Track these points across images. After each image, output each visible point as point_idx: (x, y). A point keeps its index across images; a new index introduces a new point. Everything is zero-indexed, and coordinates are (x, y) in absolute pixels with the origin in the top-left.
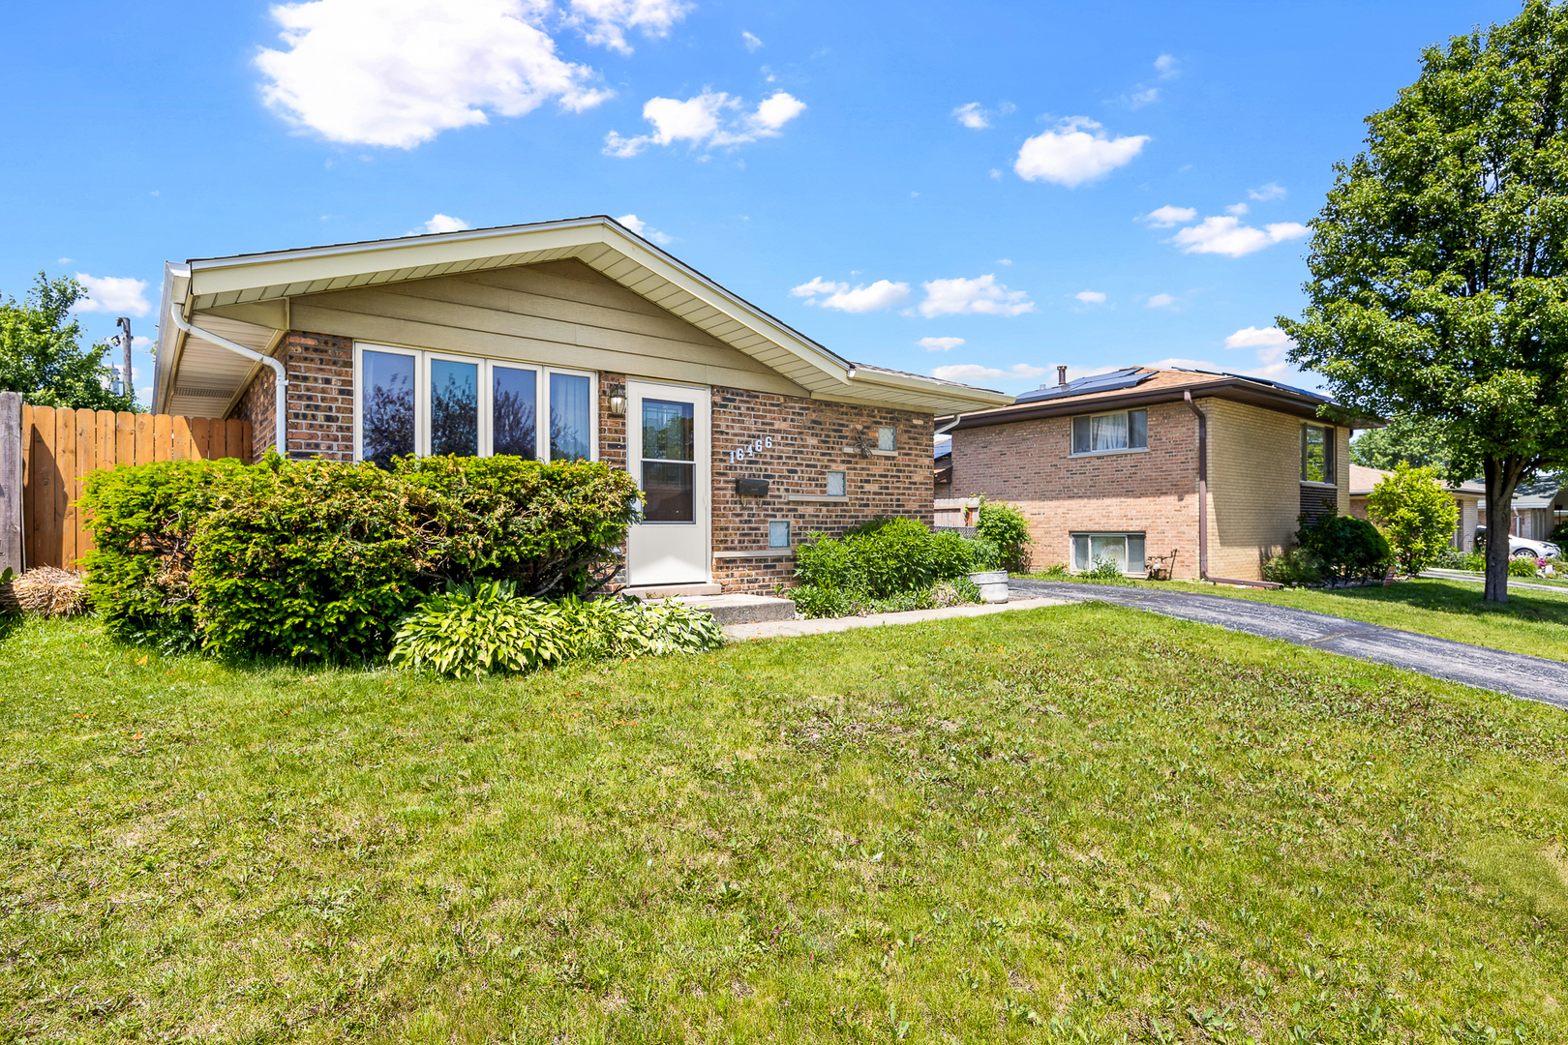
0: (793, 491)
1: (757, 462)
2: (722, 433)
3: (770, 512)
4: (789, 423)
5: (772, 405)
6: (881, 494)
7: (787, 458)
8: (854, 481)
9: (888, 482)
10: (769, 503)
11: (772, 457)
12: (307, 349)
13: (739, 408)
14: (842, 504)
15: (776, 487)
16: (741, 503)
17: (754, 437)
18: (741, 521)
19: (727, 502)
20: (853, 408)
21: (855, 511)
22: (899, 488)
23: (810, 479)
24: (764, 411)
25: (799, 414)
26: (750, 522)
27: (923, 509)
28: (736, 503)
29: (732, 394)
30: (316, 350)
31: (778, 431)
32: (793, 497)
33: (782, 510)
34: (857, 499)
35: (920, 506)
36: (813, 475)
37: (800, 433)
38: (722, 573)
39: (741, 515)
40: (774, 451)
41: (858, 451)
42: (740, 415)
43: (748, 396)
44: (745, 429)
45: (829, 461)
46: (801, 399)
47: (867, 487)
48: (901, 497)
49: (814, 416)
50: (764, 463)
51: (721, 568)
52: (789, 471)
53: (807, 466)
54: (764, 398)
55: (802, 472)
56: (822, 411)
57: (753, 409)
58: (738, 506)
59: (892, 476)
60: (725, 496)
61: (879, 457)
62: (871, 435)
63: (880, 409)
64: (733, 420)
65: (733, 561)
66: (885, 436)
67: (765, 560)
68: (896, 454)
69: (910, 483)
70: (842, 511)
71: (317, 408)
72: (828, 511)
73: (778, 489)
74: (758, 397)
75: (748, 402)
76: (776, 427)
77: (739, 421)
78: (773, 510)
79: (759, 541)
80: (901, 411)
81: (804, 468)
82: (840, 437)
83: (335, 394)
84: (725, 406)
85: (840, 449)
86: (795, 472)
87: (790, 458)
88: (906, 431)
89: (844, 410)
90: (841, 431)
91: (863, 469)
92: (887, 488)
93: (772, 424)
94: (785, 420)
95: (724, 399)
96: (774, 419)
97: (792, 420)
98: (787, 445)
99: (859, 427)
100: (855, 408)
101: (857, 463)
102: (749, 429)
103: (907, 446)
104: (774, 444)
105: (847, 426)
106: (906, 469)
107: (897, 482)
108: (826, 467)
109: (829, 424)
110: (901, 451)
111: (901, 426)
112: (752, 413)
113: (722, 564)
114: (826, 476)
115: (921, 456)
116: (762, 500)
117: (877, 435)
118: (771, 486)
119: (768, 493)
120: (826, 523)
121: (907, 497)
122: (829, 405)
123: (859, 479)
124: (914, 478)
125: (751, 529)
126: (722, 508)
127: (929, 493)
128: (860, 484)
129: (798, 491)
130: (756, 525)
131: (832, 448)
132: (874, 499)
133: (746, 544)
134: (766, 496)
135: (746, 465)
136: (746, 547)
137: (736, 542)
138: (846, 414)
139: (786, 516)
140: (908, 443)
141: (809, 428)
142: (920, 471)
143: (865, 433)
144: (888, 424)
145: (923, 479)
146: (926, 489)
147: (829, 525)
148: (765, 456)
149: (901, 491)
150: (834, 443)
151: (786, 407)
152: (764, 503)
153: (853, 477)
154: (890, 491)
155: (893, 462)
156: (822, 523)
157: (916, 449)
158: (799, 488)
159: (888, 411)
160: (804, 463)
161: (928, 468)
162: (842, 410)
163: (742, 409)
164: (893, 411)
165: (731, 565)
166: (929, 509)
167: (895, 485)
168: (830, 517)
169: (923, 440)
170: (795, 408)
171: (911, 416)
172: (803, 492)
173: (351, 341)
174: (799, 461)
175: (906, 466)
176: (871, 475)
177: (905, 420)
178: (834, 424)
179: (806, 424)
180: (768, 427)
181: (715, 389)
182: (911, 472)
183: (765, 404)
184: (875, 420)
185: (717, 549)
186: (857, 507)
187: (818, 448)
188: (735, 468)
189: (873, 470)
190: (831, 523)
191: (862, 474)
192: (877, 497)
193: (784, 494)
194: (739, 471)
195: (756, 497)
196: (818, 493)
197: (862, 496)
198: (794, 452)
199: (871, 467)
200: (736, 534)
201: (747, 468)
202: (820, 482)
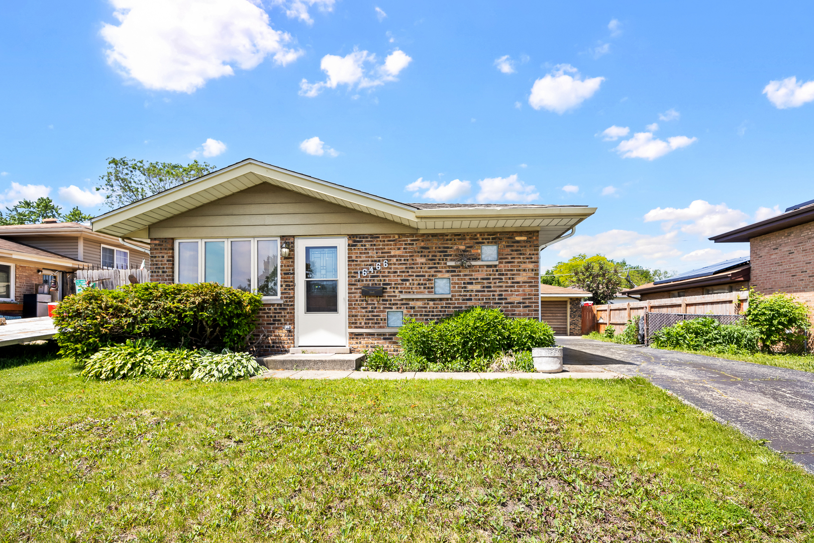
1: (377, 276)
2: (353, 261)
3: (388, 306)
4: (402, 250)
5: (389, 241)
6: (484, 291)
7: (401, 272)
8: (458, 284)
9: (490, 283)
10: (387, 300)
11: (389, 272)
12: (156, 245)
13: (365, 246)
14: (447, 299)
15: (392, 290)
16: (366, 301)
17: (375, 261)
18: (366, 312)
19: (357, 301)
20: (456, 235)
21: (458, 303)
22: (501, 287)
23: (419, 284)
24: (383, 245)
25: (410, 244)
26: (373, 312)
27: (527, 301)
28: (362, 301)
29: (360, 238)
30: (159, 245)
31: (394, 256)
32: (403, 296)
33: (397, 304)
34: (460, 295)
35: (524, 299)
36: (422, 282)
37: (411, 256)
38: (354, 341)
39: (366, 308)
40: (391, 268)
41: (459, 263)
42: (366, 249)
43: (371, 238)
44: (369, 257)
45: (435, 272)
46: (412, 235)
47: (470, 287)
48: (503, 293)
49: (422, 244)
50: (383, 276)
51: (353, 338)
52: (402, 280)
53: (417, 276)
54: (383, 237)
55: (413, 280)
56: (429, 240)
57: (375, 245)
58: (365, 303)
59: (494, 279)
60: (355, 297)
61: (480, 266)
62: (473, 251)
63: (481, 234)
64: (361, 253)
65: (361, 334)
66: (489, 253)
67: (384, 335)
68: (497, 263)
69: (513, 283)
70: (446, 304)
71: (159, 268)
72: (434, 304)
73: (394, 292)
74: (379, 237)
75: (371, 241)
76: (392, 254)
77: (365, 253)
78: (390, 304)
79: (379, 323)
80: (502, 233)
81: (414, 278)
82: (445, 256)
83: (165, 262)
84: (355, 245)
85: (446, 264)
86: (408, 280)
87: (403, 272)
88: (508, 246)
89: (449, 237)
90: (446, 252)
91: (465, 275)
92: (490, 287)
93: (390, 253)
94: (399, 249)
95: (355, 241)
96: (391, 249)
97: (404, 249)
98: (401, 264)
99: (462, 247)
100: (459, 235)
101: (460, 272)
102: (372, 257)
103: (510, 257)
104: (391, 264)
105: (451, 248)
106: (509, 273)
107: (499, 282)
108: (433, 276)
109: (436, 248)
110: (504, 261)
111: (504, 243)
112: (375, 247)
113: (353, 336)
114: (433, 282)
115: (525, 263)
116: (381, 298)
117: (479, 251)
118: (388, 290)
119: (386, 294)
120: (433, 312)
121: (510, 293)
122: (435, 236)
123: (462, 282)
124: (518, 279)
125: (374, 316)
126: (355, 304)
127: (533, 289)
128: (463, 286)
129: (409, 292)
130: (377, 314)
131: (438, 263)
132: (476, 295)
133: (370, 325)
134: (385, 296)
135: (370, 278)
136: (370, 327)
137: (363, 324)
138: (451, 240)
139: (400, 308)
140: (511, 254)
141: (419, 252)
142: (524, 274)
143: (467, 251)
144: (492, 242)
145: (526, 279)
146: (531, 286)
147: (435, 313)
148: (384, 272)
149: (504, 289)
150: (439, 260)
151: (400, 241)
152: (383, 300)
153: (457, 281)
154: (492, 289)
155: (495, 269)
156: (429, 312)
157: (520, 258)
158: (410, 290)
159: (490, 234)
160: (415, 274)
161: (532, 270)
162: (447, 238)
163: (367, 245)
164: (495, 233)
165: (359, 337)
166: (533, 300)
167: (498, 284)
168: (436, 308)
169: (526, 251)
170: (407, 241)
171: (513, 235)
172: (414, 293)
173: (173, 239)
174: (410, 274)
175: (508, 270)
176: (474, 279)
177: (509, 238)
178: (439, 248)
179: (416, 250)
180: (386, 255)
181: (350, 236)
182: (513, 275)
183: (384, 241)
184: (477, 241)
185: (350, 327)
186: (461, 301)
187: (426, 264)
188: (363, 281)
189: (476, 275)
190: (437, 312)
191: (465, 279)
192: (480, 294)
193: (398, 295)
194: (365, 282)
195: (377, 297)
196: (426, 292)
197: (465, 293)
198: (406, 268)
199: (473, 273)
200: (363, 319)
201: (370, 280)
202: (428, 285)
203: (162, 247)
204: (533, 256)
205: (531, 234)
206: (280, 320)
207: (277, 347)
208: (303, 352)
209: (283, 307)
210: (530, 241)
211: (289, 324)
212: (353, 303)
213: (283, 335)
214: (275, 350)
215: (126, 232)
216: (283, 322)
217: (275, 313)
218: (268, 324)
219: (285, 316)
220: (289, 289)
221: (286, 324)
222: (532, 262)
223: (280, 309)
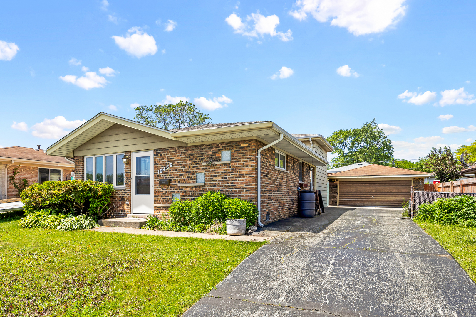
0: (181, 182)
1: (168, 173)
2: (156, 164)
3: (173, 191)
5: (173, 151)
6: (223, 181)
7: (179, 170)
8: (208, 176)
9: (226, 175)
10: (172, 187)
11: (173, 170)
13: (162, 155)
14: (203, 186)
15: (175, 181)
18: (162, 194)
19: (158, 187)
20: (207, 146)
21: (208, 189)
22: (232, 177)
23: (188, 177)
24: (171, 154)
25: (183, 153)
26: (165, 194)
27: (248, 187)
29: (159, 151)
31: (176, 161)
32: (179, 185)
33: (177, 189)
34: (210, 184)
35: (246, 185)
36: (189, 176)
37: (184, 160)
39: (162, 192)
41: (208, 163)
42: (162, 157)
43: (165, 150)
44: (164, 162)
45: (197, 169)
46: (185, 147)
47: (215, 178)
48: (234, 182)
49: (190, 152)
50: (170, 173)
51: (156, 210)
52: (180, 175)
53: (187, 172)
54: (170, 149)
55: (185, 175)
56: (193, 150)
57: (166, 154)
58: (161, 189)
59: (229, 173)
60: (157, 185)
61: (221, 165)
62: (217, 155)
63: (222, 144)
64: (160, 159)
65: (160, 207)
66: (226, 156)
68: (230, 162)
69: (239, 175)
70: (202, 189)
71: (78, 172)
72: (196, 189)
74: (168, 150)
75: (165, 152)
76: (175, 159)
77: (162, 159)
78: (174, 189)
79: (168, 201)
80: (233, 142)
82: (202, 159)
83: (81, 168)
84: (157, 155)
85: (202, 164)
86: (182, 175)
87: (180, 170)
88: (236, 151)
89: (204, 147)
90: (202, 156)
91: (213, 171)
92: (226, 178)
93: (174, 158)
94: (178, 156)
95: (157, 153)
96: (174, 156)
97: (181, 156)
98: (179, 165)
99: (211, 153)
100: (209, 145)
101: (210, 169)
102: (165, 161)
103: (237, 158)
104: (174, 165)
105: (205, 154)
106: (237, 168)
107: (232, 175)
108: (195, 172)
109: (197, 154)
110: (234, 160)
111: (234, 149)
112: (166, 156)
113: (157, 208)
114: (195, 175)
115: (247, 161)
116: (169, 186)
117: (220, 155)
118: (173, 181)
119: (172, 184)
120: (195, 194)
121: (238, 181)
122: (197, 147)
123: (211, 175)
124: (242, 172)
125: (166, 196)
126: (157, 189)
127: (252, 178)
128: (211, 177)
129: (183, 182)
130: (167, 195)
131: (198, 164)
132: (218, 183)
133: (164, 202)
134: (171, 185)
135: (164, 174)
136: (164, 203)
137: (161, 201)
138: (205, 149)
139: (179, 192)
140: (238, 156)
141: (188, 157)
142: (246, 168)
143: (213, 155)
144: (227, 149)
145: (247, 172)
146: (250, 177)
147: (196, 195)
148: (171, 170)
149: (234, 179)
150: (199, 162)
151: (178, 151)
152: (171, 187)
153: (208, 175)
154: (228, 179)
155: (229, 166)
156: (193, 194)
157: (243, 158)
158: (184, 181)
159: (226, 143)
160: (186, 171)
161: (251, 166)
162: (203, 147)
163: (163, 155)
164: (229, 143)
165: (159, 209)
166: (252, 186)
167: (231, 176)
168: (197, 191)
169: (247, 153)
170: (182, 151)
171: (239, 143)
172: (185, 182)
173: (83, 157)
174: (184, 171)
175: (237, 167)
176: (217, 173)
177: (237, 145)
178: (199, 154)
179: (187, 156)
180: (172, 160)
181: (155, 150)
182: (240, 169)
183: (171, 152)
184: (219, 148)
185: (155, 203)
186: (210, 187)
187: (191, 165)
188: (161, 176)
189: (218, 170)
190: (197, 194)
191: (212, 173)
192: (220, 182)
193: (177, 184)
194: (162, 177)
195: (167, 185)
196: (192, 182)
197: (212, 182)
198: (182, 167)
199: (217, 169)
200: (161, 198)
201: (164, 175)
202: (193, 178)
203: (79, 161)
204: (252, 157)
205: (250, 142)
206: (124, 199)
207: (123, 214)
208: (133, 217)
209: (125, 191)
210: (250, 147)
211: (128, 201)
212: (156, 189)
213: (126, 207)
214: (122, 216)
215: (65, 154)
216: (126, 200)
217: (122, 195)
218: (119, 201)
219: (126, 197)
220: (128, 181)
221: (126, 201)
222: (251, 161)
223: (124, 192)
